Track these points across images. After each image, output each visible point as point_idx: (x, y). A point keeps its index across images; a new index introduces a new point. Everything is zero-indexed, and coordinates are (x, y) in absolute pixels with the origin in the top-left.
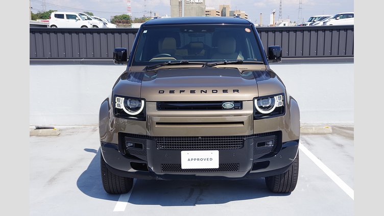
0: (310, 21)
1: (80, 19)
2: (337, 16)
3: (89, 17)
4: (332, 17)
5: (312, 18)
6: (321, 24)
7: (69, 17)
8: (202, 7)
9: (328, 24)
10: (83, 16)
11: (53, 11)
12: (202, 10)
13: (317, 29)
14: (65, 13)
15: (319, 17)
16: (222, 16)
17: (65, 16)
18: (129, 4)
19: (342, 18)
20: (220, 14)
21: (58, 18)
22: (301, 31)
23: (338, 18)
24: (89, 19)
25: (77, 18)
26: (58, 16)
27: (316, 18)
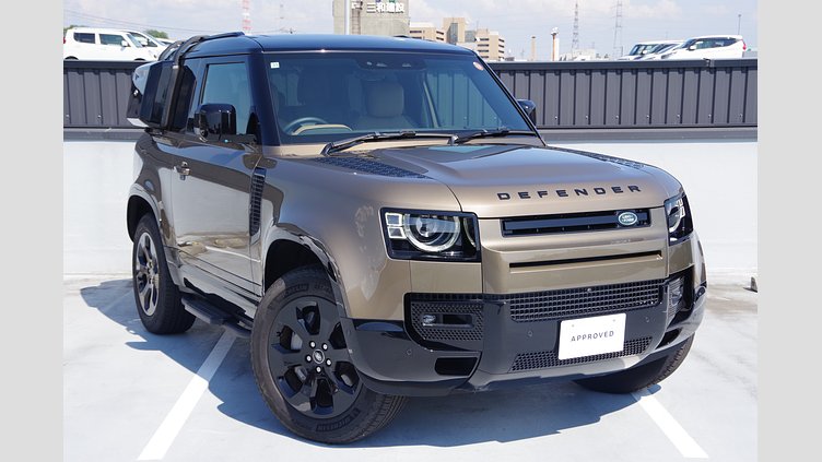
0: (634, 54)
1: (131, 43)
2: (692, 42)
3: (151, 40)
4: (682, 43)
5: (639, 46)
6: (658, 57)
7: (106, 39)
8: (401, 20)
9: (673, 58)
10: (137, 38)
11: (71, 27)
12: (403, 26)
13: (651, 68)
14: (97, 32)
15: (653, 46)
16: (449, 41)
17: (97, 38)
18: (246, 14)
19: (702, 47)
20: (444, 37)
21: (81, 41)
22: (616, 70)
23: (692, 47)
24: (150, 44)
25: (124, 43)
26: (81, 37)
27: (646, 46)
